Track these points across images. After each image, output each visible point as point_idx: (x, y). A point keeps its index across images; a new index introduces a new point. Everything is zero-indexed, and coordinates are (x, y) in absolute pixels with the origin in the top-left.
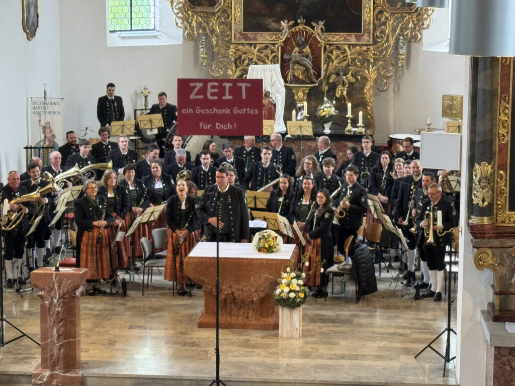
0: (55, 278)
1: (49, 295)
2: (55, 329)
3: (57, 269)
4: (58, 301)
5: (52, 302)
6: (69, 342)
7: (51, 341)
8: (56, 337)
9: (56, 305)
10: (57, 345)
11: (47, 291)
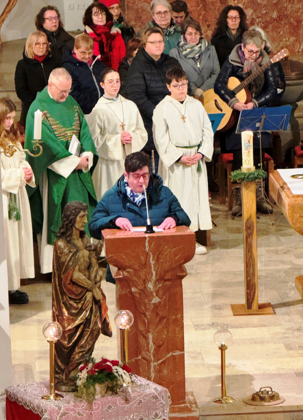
0: (150, 245)
1: (139, 277)
2: (150, 336)
3: (150, 229)
4: (155, 286)
5: (145, 287)
6: (174, 357)
7: (144, 359)
8: (152, 351)
9: (152, 293)
10: (155, 364)
11: (135, 270)
